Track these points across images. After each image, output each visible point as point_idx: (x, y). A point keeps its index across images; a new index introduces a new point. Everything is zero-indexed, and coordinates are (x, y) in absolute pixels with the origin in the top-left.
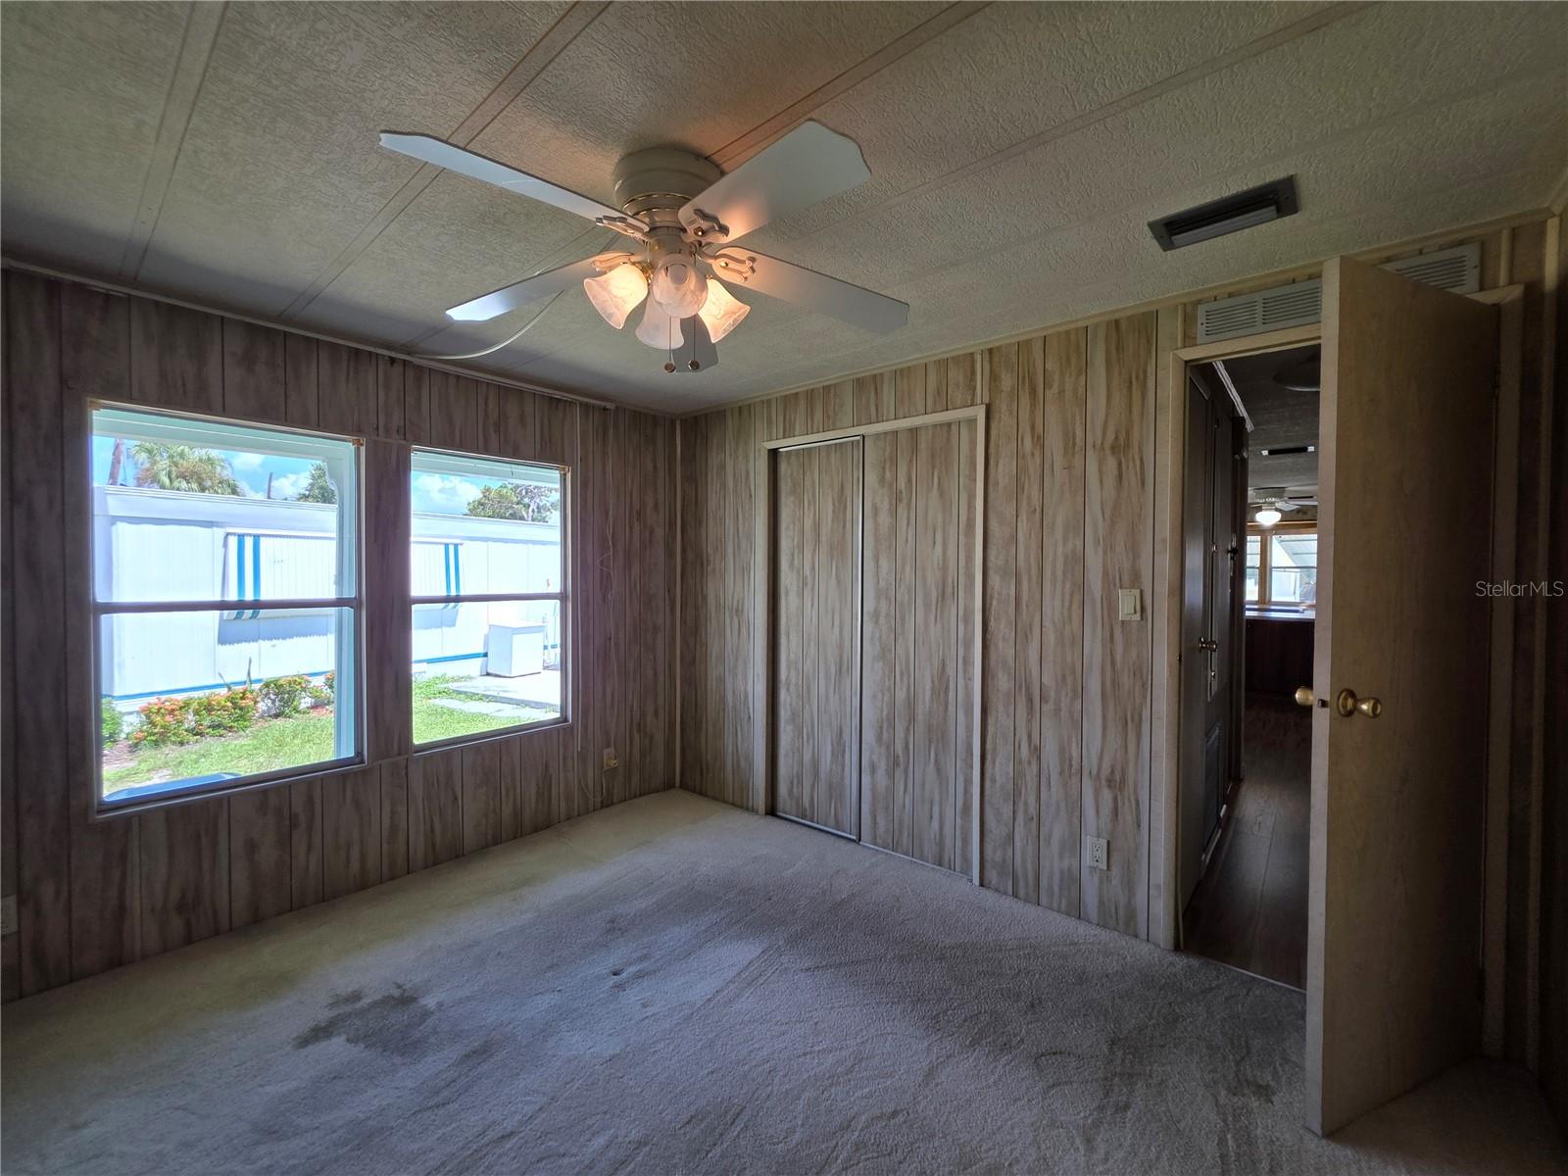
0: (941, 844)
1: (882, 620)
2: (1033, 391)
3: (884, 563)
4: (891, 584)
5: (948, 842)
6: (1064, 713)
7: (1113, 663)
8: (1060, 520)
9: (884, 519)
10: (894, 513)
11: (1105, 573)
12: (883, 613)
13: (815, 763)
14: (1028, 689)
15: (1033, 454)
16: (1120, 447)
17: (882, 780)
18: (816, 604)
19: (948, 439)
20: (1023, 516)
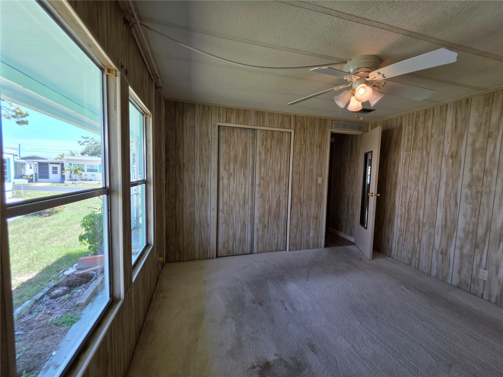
0: (277, 245)
1: (262, 186)
2: (304, 129)
3: (263, 169)
4: (265, 176)
5: (279, 244)
6: (308, 205)
7: (317, 193)
8: (309, 161)
9: (263, 156)
10: (266, 154)
11: (316, 174)
12: (262, 184)
13: (234, 235)
14: (301, 201)
15: (304, 145)
16: (320, 147)
17: (260, 232)
18: (235, 182)
19: (282, 136)
20: (301, 159)
